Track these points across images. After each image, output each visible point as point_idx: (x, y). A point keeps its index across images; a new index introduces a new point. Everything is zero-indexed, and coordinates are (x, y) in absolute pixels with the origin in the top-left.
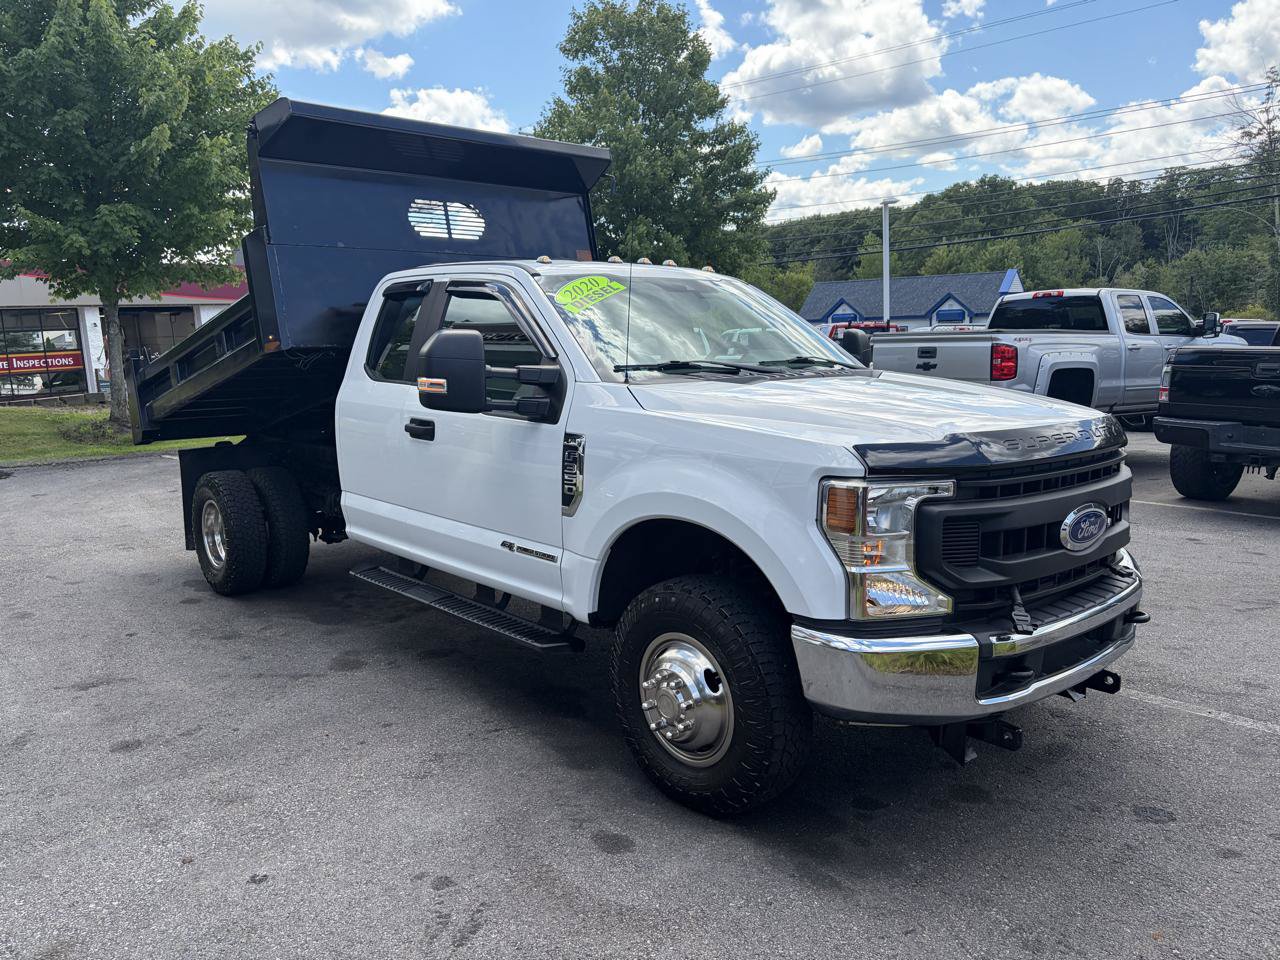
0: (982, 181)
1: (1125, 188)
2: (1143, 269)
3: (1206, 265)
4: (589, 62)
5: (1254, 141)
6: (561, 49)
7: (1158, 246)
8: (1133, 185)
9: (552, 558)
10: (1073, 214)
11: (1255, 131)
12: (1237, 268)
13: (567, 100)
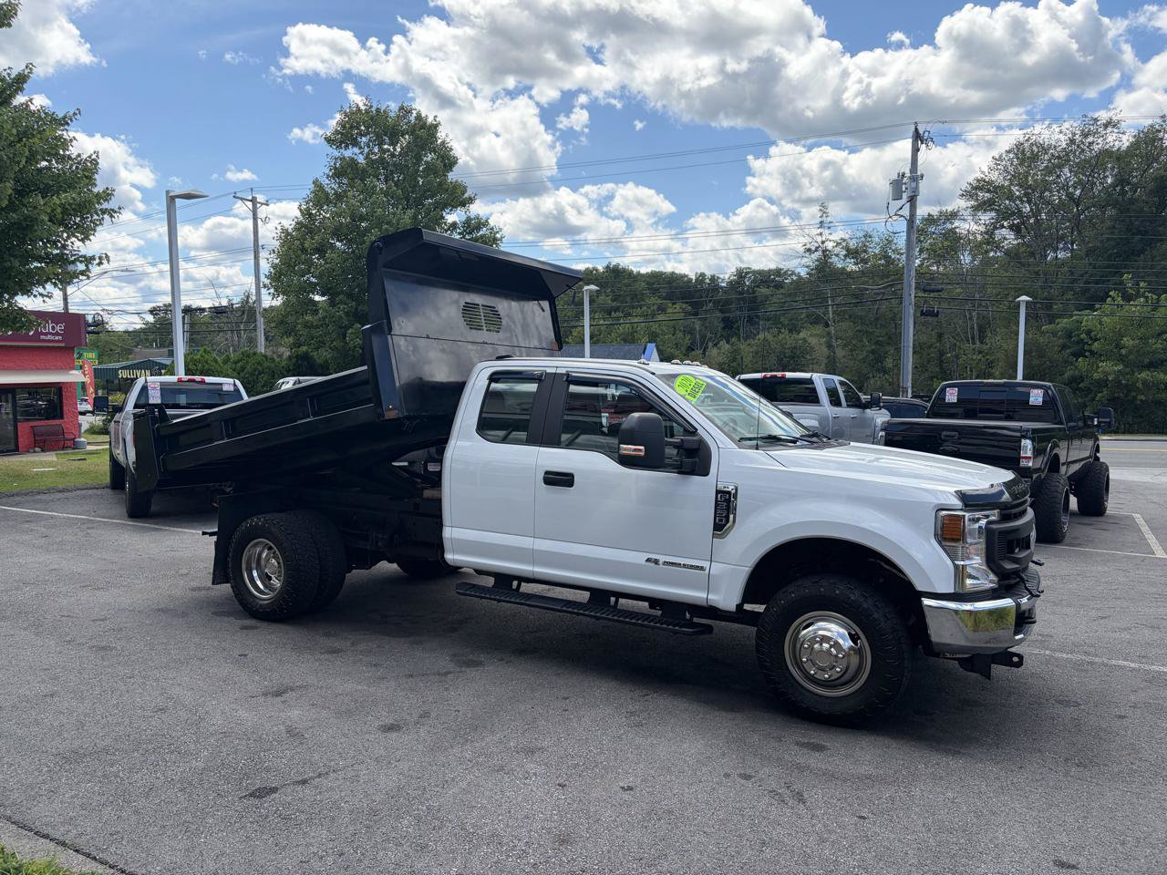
0: (608, 267)
1: (708, 281)
2: (727, 346)
3: (773, 345)
4: (350, 152)
5: (813, 256)
6: (325, 138)
7: (732, 327)
8: (713, 279)
9: (702, 568)
10: (671, 297)
11: (813, 248)
12: (795, 348)
13: (325, 181)
